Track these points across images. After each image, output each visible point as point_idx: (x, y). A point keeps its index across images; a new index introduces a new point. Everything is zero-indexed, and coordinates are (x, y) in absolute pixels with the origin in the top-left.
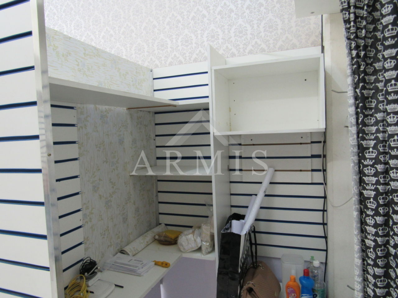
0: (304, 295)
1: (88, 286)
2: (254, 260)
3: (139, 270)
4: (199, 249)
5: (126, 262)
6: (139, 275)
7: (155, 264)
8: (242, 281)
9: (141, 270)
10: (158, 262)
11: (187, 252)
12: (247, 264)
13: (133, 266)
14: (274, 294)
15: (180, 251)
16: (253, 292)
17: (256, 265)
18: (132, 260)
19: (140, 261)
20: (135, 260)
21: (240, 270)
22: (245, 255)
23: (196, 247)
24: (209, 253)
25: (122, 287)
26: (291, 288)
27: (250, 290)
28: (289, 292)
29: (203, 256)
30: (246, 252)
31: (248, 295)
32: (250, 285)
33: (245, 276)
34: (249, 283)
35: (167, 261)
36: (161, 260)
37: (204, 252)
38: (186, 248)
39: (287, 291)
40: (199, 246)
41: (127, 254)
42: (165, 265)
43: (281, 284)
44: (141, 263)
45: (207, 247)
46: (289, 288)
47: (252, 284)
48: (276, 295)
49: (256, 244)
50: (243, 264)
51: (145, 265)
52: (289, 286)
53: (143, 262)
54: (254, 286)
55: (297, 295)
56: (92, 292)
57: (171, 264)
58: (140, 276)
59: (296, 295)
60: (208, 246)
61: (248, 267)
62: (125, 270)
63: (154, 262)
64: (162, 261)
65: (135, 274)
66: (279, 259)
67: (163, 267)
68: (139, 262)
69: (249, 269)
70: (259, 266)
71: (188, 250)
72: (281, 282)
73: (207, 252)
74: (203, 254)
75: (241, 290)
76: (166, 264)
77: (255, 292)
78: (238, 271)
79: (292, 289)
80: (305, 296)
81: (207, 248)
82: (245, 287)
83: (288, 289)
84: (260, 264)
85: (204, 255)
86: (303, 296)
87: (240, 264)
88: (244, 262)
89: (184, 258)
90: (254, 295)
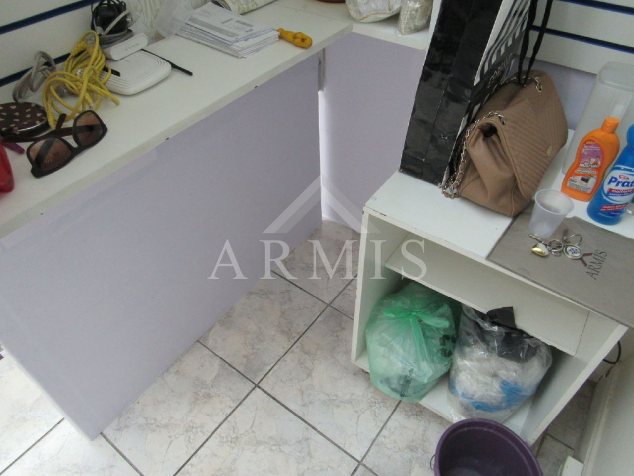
0: (623, 167)
1: (108, 59)
2: (525, 67)
3: (235, 44)
4: (394, 19)
5: (217, 24)
6: (235, 54)
7: (281, 37)
8: (476, 108)
9: (243, 44)
10: (287, 32)
11: (365, 20)
12: (503, 73)
13: (227, 33)
14: (547, 150)
15: (349, 16)
16: (494, 138)
17: (526, 79)
18: (231, 20)
19: (248, 25)
20: (238, 22)
21: (477, 80)
22: (507, 48)
23: (388, 12)
24: (417, 30)
25: (190, 74)
26: (597, 145)
27: (489, 132)
28: (586, 153)
29: (400, 35)
30: (510, 42)
31: (481, 141)
32: (494, 121)
33: (489, 98)
34: (492, 115)
35: (307, 33)
36: (293, 28)
37: (403, 27)
38: (363, 9)
39: (581, 150)
40: (396, 8)
41: (227, 9)
42: (301, 41)
43: (571, 133)
44: (248, 28)
45: (413, 12)
46: (588, 145)
47: (500, 118)
48: (549, 152)
49: (543, 30)
50: (493, 69)
51: (253, 36)
52: (590, 141)
53: (252, 28)
54: (503, 124)
55: (602, 163)
56: (117, 74)
57: (314, 43)
58: (237, 57)
59: (599, 163)
60: (417, 10)
61: (504, 80)
62: (210, 39)
63: (278, 31)
64: (295, 31)
65: (228, 51)
66: (593, 76)
67: (296, 45)
68: (244, 26)
69: (505, 84)
70: (533, 81)
71: (366, 17)
72: (574, 129)
73: (412, 26)
74: (400, 31)
75: (467, 126)
76: (303, 40)
77: (498, 137)
78: (473, 81)
79: (597, 149)
80: (625, 169)
81: (412, 18)
82: (479, 123)
83: (586, 147)
84: (536, 79)
85: (402, 34)
86: (619, 168)
87: (484, 63)
88: (498, 64)
89: (355, 34)
90: (494, 143)
